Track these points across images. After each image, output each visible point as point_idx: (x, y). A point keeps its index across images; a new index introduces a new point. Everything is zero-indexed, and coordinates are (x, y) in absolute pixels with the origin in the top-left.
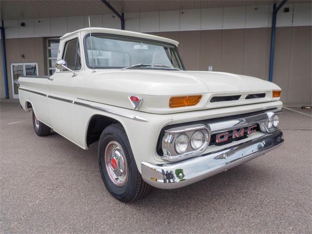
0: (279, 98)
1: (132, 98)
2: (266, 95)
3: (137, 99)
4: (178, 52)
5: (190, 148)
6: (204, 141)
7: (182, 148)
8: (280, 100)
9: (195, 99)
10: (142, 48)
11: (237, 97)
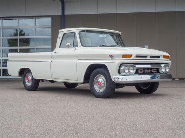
0: (169, 59)
1: (110, 56)
2: (160, 57)
3: (112, 56)
4: (121, 37)
5: (129, 72)
6: (134, 70)
7: (127, 71)
8: (169, 60)
9: (130, 56)
10: (104, 36)
11: (146, 57)
